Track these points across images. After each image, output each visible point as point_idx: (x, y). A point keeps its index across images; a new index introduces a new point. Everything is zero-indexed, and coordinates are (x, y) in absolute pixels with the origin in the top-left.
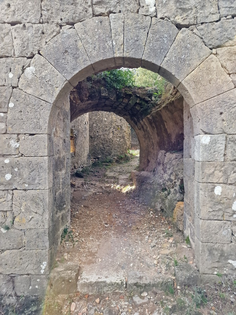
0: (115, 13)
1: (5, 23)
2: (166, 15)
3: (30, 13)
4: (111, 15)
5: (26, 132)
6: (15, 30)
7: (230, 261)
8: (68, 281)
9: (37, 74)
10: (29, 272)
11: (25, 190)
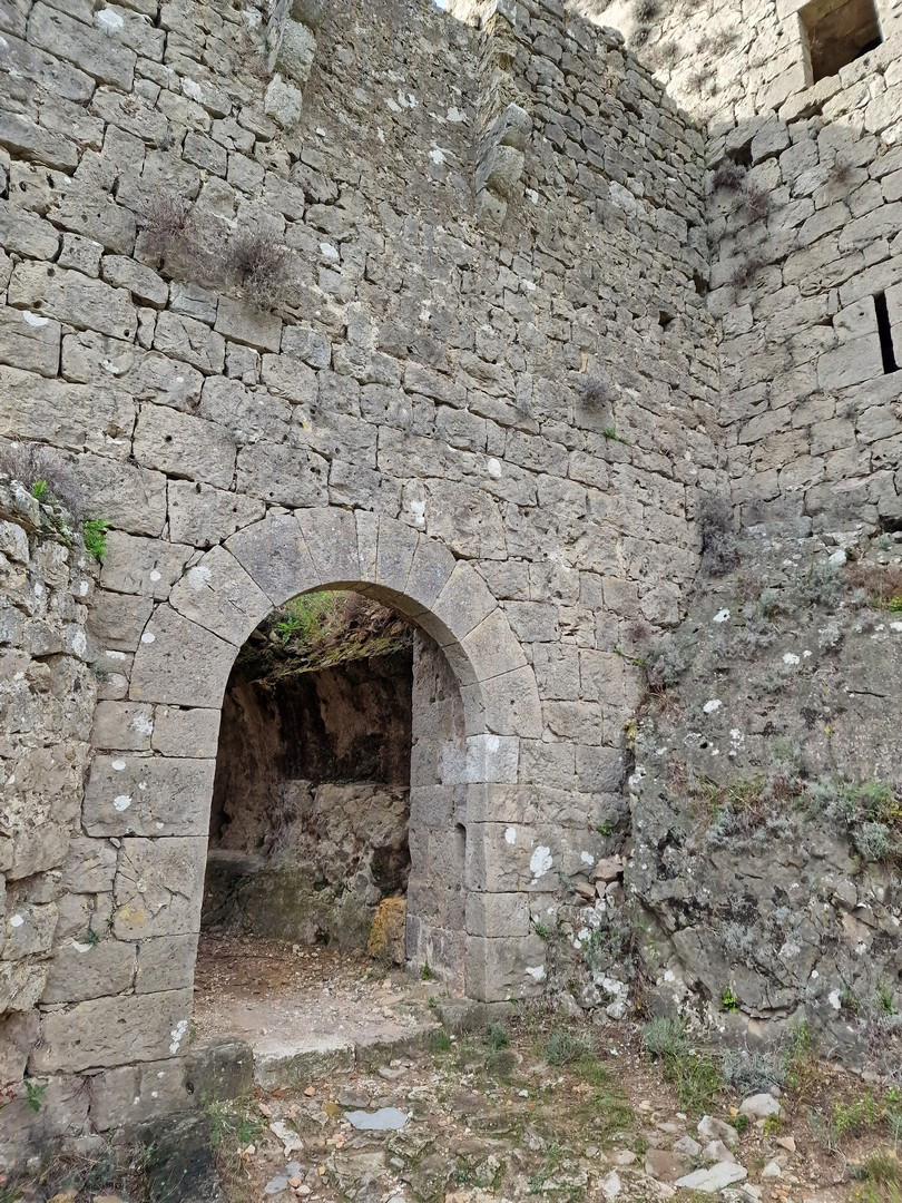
0: (364, 509)
1: (155, 469)
2: (440, 534)
3: (213, 467)
4: (357, 511)
8: (235, 1063)
10: (138, 1056)
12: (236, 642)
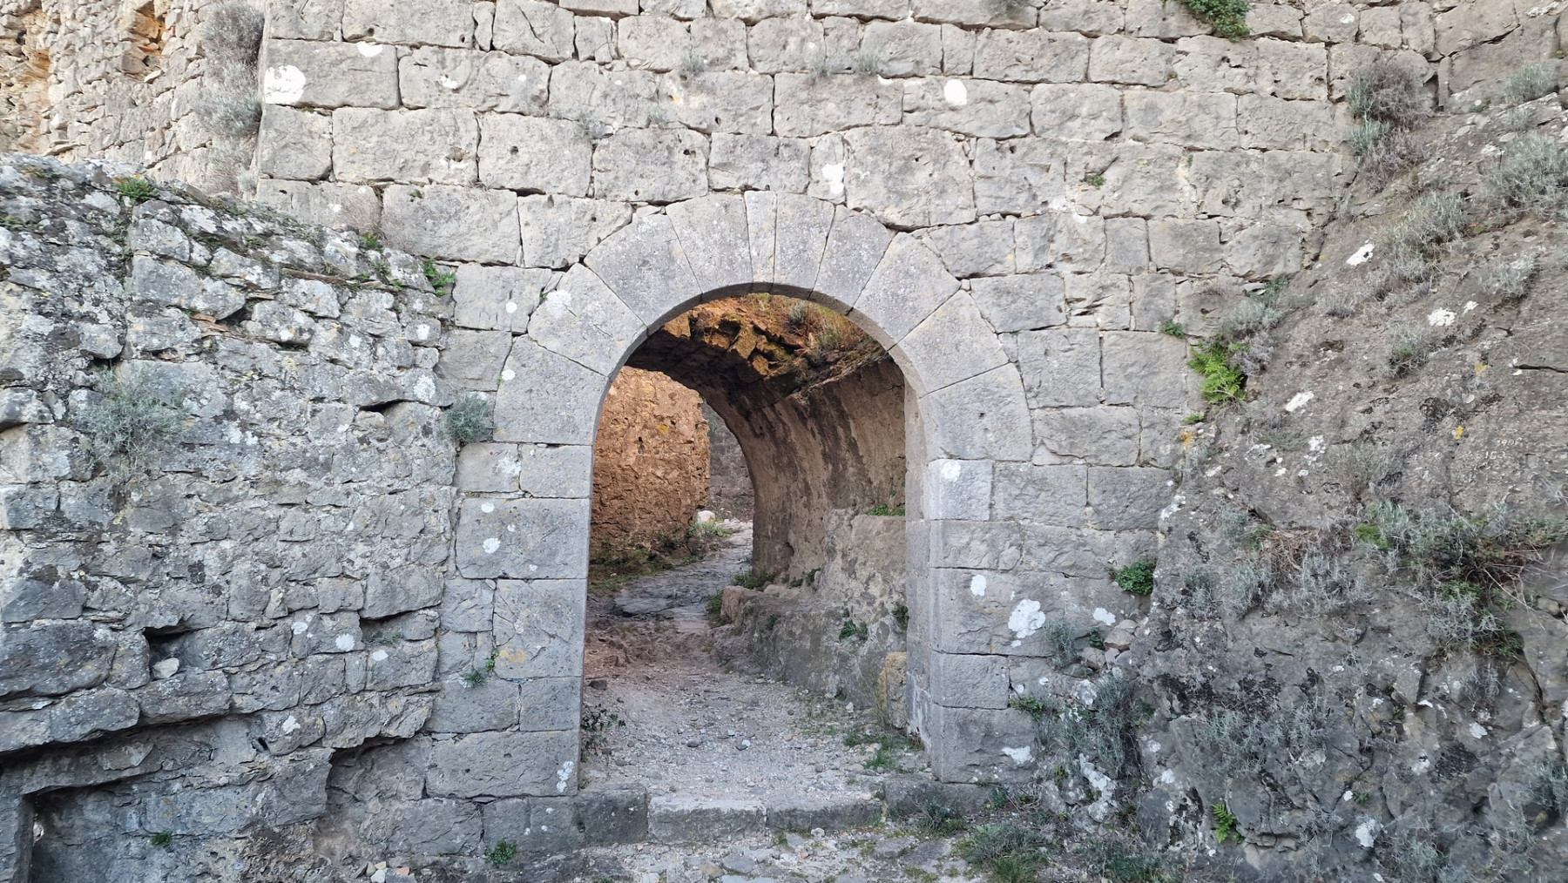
0: (756, 190)
1: (502, 188)
2: (865, 203)
3: (565, 173)
4: (746, 193)
5: (541, 439)
6: (529, 208)
7: (1007, 750)
8: (626, 809)
9: (574, 307)
10: (527, 790)
11: (527, 580)
12: (603, 371)
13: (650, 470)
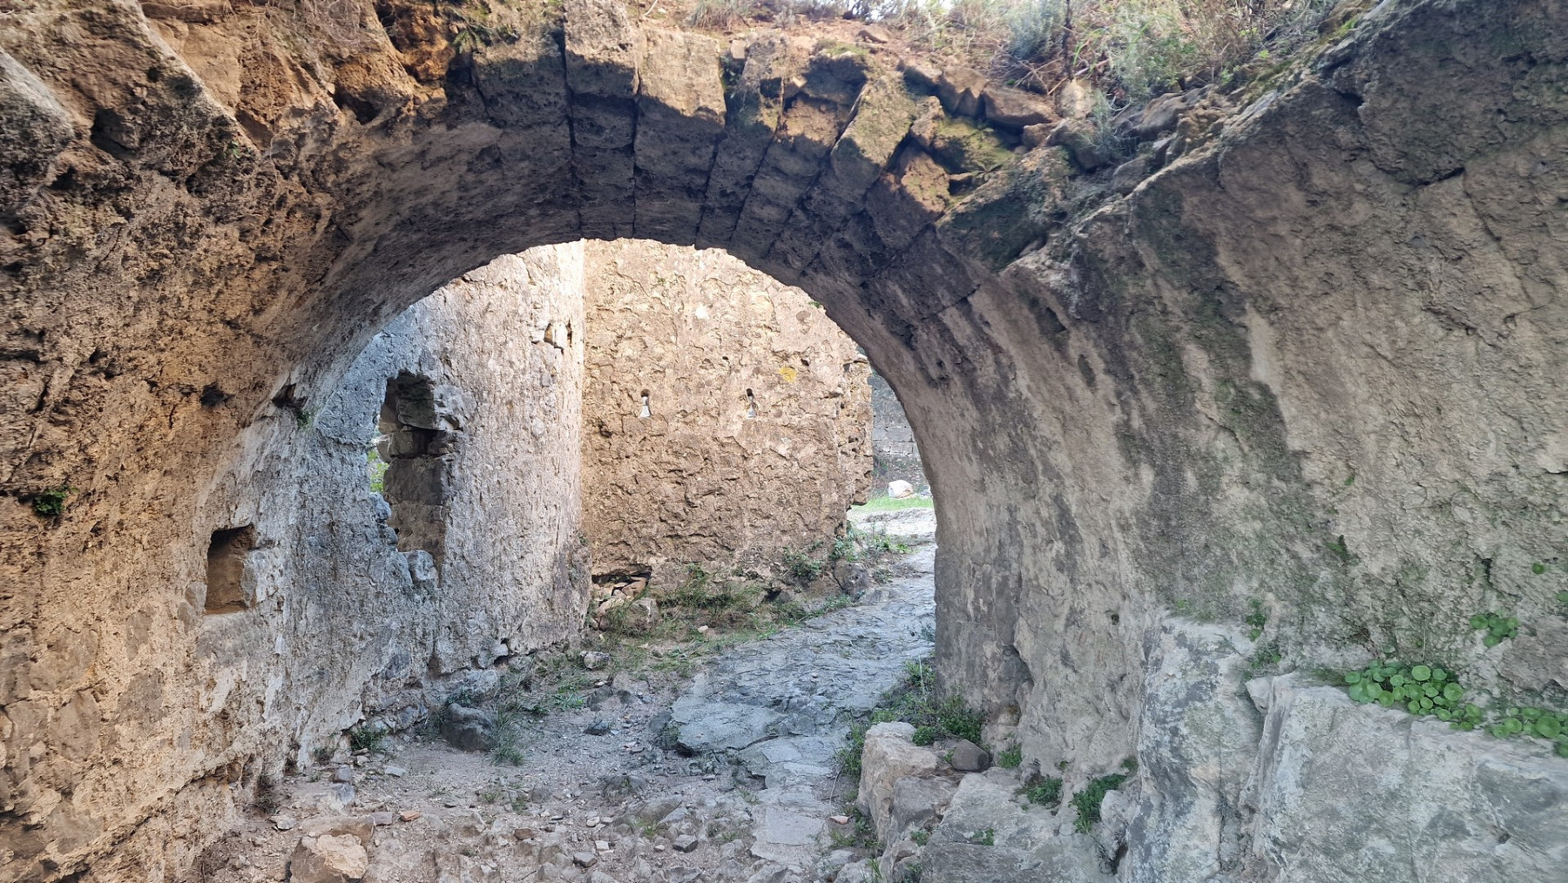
13: (768, 444)
